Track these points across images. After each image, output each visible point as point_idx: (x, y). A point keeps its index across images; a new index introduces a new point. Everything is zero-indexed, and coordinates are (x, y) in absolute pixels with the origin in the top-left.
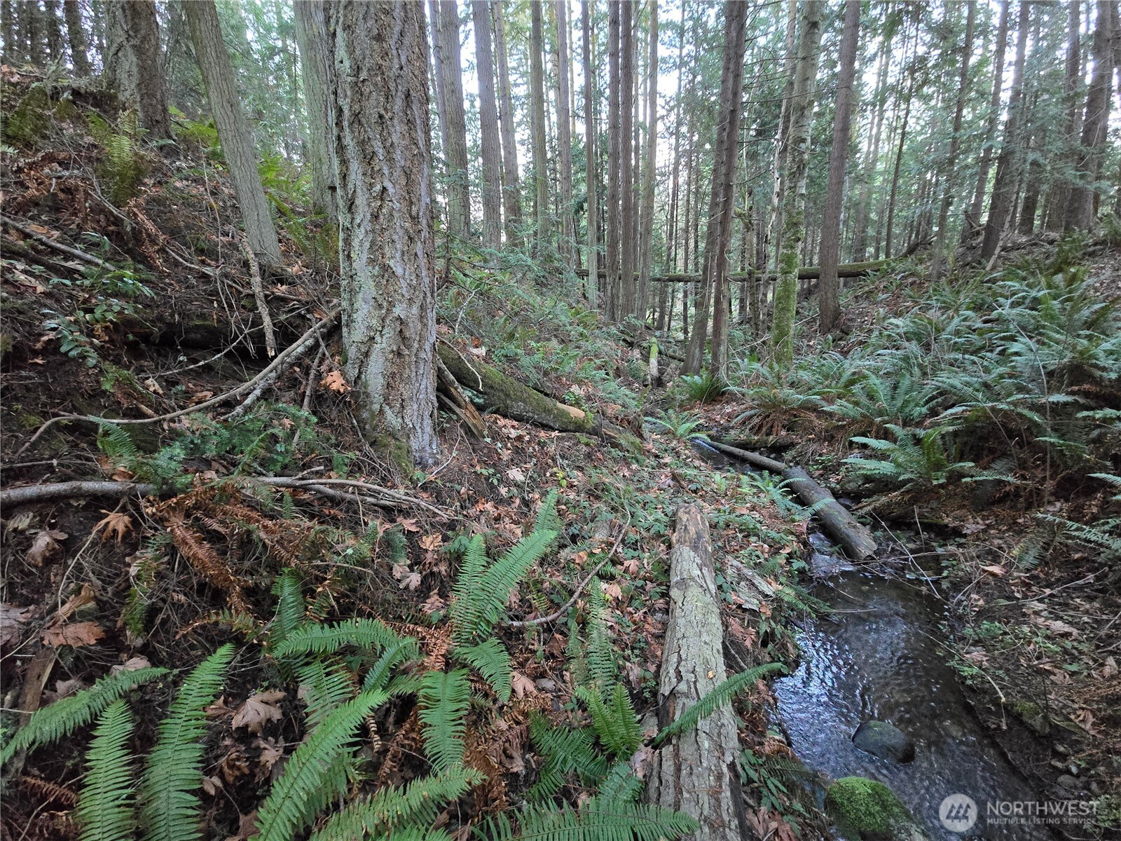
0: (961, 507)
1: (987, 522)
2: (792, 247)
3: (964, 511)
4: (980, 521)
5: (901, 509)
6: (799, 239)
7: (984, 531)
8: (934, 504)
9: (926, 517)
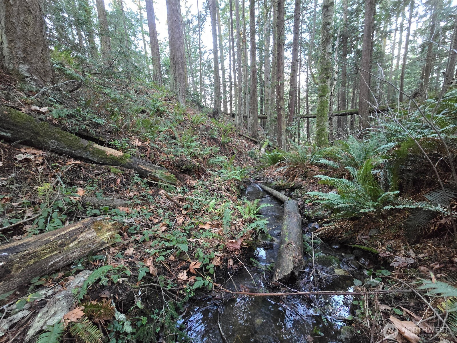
0: (397, 237)
1: (420, 256)
2: (324, 82)
3: (399, 241)
4: (413, 254)
5: (347, 234)
6: (328, 77)
7: (413, 266)
8: (373, 232)
9: (364, 244)
